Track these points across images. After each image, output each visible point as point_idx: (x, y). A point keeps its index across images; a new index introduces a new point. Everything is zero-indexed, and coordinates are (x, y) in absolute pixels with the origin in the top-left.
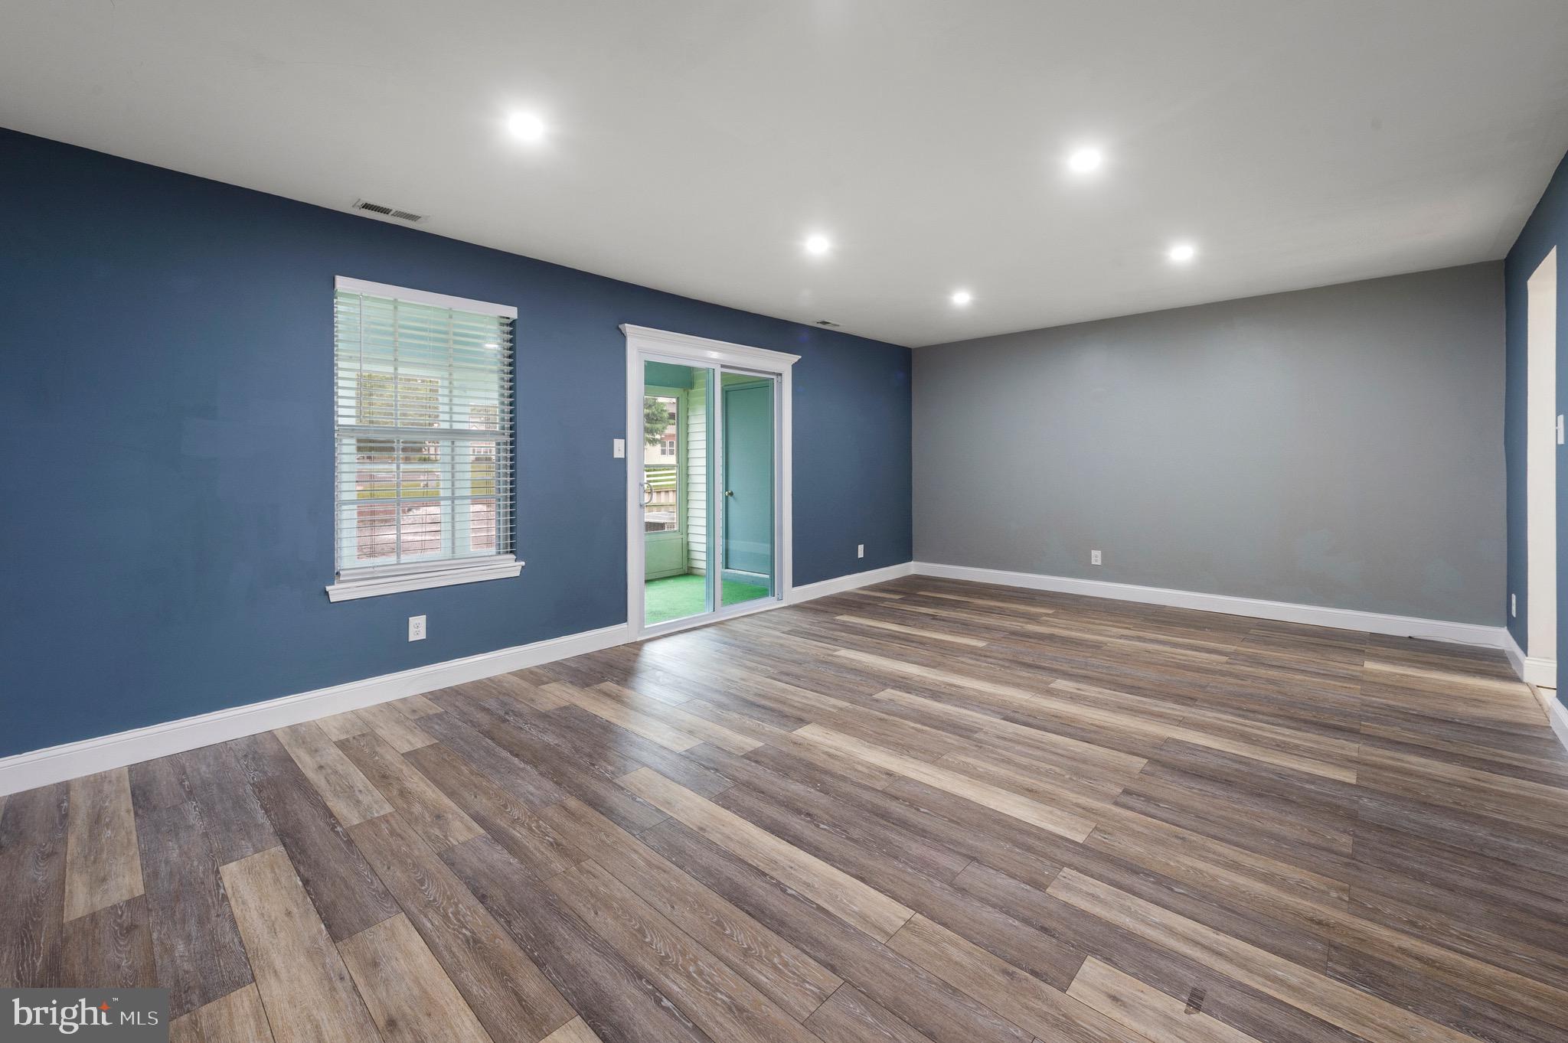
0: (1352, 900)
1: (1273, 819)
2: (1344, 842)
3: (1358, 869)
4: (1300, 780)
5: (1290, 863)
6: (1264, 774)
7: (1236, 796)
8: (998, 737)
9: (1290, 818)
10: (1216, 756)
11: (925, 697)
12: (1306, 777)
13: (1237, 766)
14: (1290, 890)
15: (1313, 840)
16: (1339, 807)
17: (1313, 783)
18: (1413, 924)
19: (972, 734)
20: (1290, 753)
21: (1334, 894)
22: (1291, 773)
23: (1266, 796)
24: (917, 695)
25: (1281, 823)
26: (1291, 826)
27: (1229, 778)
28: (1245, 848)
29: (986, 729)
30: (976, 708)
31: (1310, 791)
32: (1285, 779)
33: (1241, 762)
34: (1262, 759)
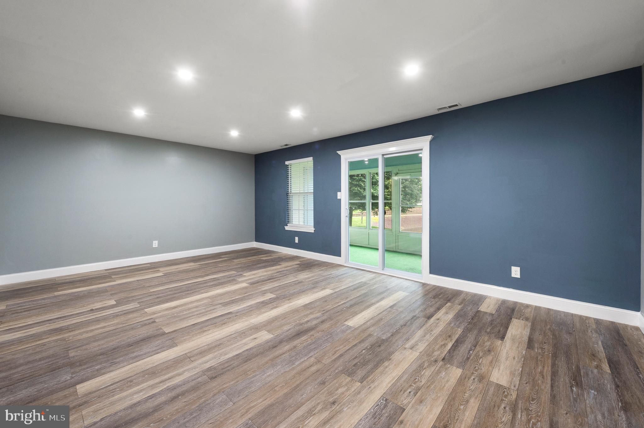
0: (65, 340)
1: (103, 345)
2: (72, 354)
3: (65, 348)
4: (105, 368)
5: (88, 337)
6: (121, 359)
7: (122, 343)
9: (97, 348)
10: (149, 352)
12: (103, 371)
13: (135, 354)
14: (84, 332)
15: (84, 347)
16: (80, 365)
17: (97, 370)
18: (44, 345)
20: (121, 381)
21: (71, 338)
22: (112, 368)
23: (112, 350)
25: (99, 345)
26: (94, 347)
27: (131, 347)
28: (104, 332)
31: (97, 365)
32: (111, 363)
33: (137, 357)
34: (130, 366)
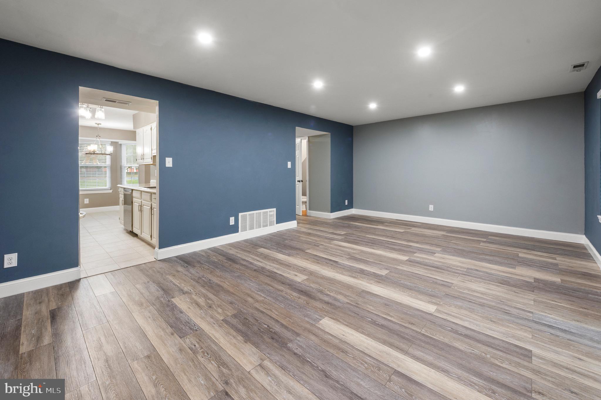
8: (342, 256)
11: (367, 271)
19: (351, 257)
24: (370, 272)
29: (346, 259)
30: (346, 266)
